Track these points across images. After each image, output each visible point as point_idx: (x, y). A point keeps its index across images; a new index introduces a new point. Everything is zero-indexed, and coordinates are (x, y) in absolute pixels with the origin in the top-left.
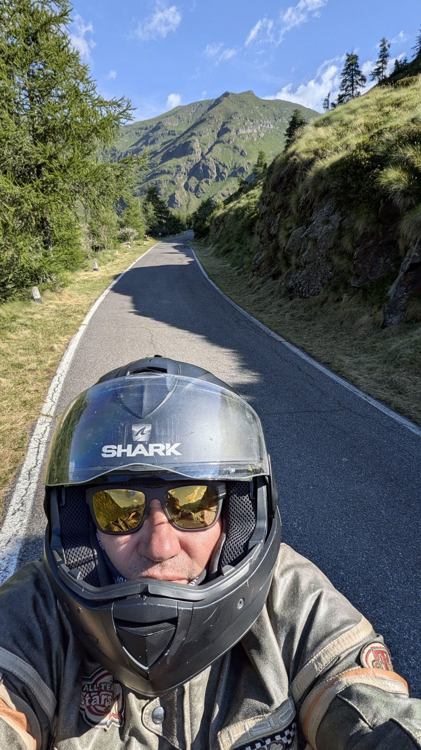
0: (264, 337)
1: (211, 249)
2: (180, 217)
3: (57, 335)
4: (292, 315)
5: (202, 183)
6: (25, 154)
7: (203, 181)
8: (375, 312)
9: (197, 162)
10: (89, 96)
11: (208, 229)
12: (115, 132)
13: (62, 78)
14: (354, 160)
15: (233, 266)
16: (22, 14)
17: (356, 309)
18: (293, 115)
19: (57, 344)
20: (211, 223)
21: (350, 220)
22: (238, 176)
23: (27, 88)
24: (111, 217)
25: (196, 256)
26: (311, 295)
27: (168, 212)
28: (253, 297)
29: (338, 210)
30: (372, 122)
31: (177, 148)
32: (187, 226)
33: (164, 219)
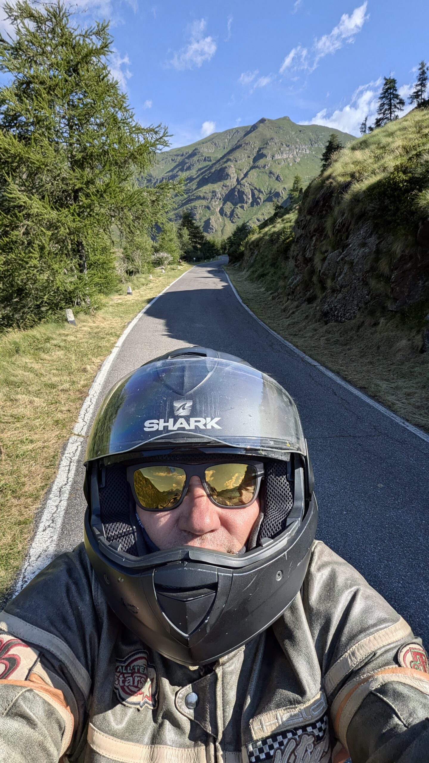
0: (298, 361)
1: (245, 274)
2: (214, 242)
3: (90, 356)
4: (327, 340)
5: (237, 208)
6: (63, 179)
7: (238, 206)
8: (414, 337)
9: (233, 187)
10: (127, 124)
11: (242, 254)
12: (152, 158)
13: (101, 107)
14: (391, 182)
15: (267, 290)
16: (64, 48)
17: (394, 333)
18: (329, 140)
19: (90, 365)
20: (246, 247)
21: (387, 242)
22: (273, 201)
23: (67, 117)
24: (146, 242)
25: (230, 280)
26: (347, 319)
27: (203, 237)
28: (287, 322)
29: (375, 233)
30: (410, 144)
31: (212, 174)
32: (221, 251)
33: (199, 243)
